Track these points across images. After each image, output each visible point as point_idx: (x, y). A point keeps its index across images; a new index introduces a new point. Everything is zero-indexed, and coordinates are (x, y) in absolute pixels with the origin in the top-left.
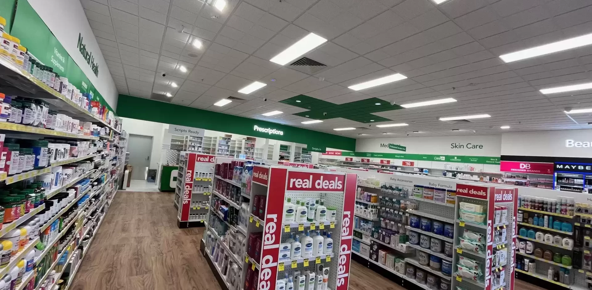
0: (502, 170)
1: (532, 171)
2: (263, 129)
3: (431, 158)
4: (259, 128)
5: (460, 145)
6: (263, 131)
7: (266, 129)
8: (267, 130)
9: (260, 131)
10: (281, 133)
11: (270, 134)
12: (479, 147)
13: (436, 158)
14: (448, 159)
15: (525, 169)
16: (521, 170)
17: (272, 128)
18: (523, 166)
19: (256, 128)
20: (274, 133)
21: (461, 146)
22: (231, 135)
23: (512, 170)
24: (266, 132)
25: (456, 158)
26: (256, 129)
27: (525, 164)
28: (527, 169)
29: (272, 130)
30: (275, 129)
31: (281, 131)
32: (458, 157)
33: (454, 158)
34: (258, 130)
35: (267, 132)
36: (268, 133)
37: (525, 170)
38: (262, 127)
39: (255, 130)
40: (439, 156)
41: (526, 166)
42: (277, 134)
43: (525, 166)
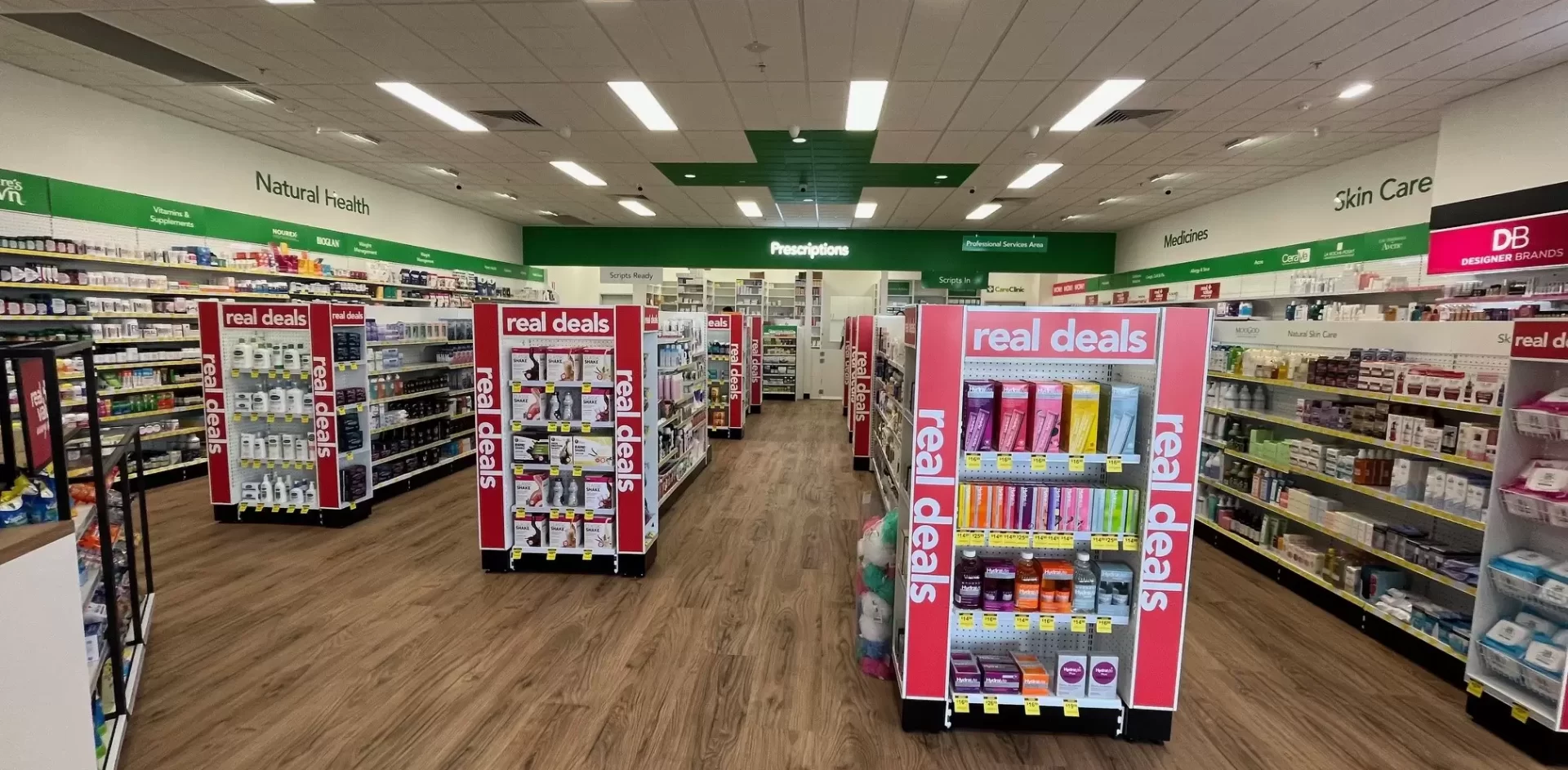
0: (1434, 268)
1: (1535, 255)
2: (794, 247)
3: (1271, 260)
4: (783, 246)
5: (1361, 192)
6: (794, 254)
7: (801, 247)
8: (805, 248)
9: (786, 253)
10: (843, 251)
11: (812, 257)
12: (1421, 185)
13: (1286, 258)
14: (1321, 253)
15: (1509, 250)
16: (1495, 259)
17: (816, 242)
18: (1502, 239)
19: (776, 247)
20: (822, 254)
21: (1364, 194)
22: (763, 273)
23: (1466, 262)
24: (800, 253)
25: (1340, 246)
26: (777, 252)
27: (1510, 226)
28: (1514, 252)
29: (816, 247)
30: (826, 244)
31: (843, 245)
32: (1349, 241)
33: (1335, 249)
34: (780, 253)
35: (804, 253)
36: (807, 257)
37: (1509, 257)
38: (791, 244)
39: (773, 252)
40: (1293, 250)
41: (1515, 237)
42: (831, 254)
43: (1511, 238)
